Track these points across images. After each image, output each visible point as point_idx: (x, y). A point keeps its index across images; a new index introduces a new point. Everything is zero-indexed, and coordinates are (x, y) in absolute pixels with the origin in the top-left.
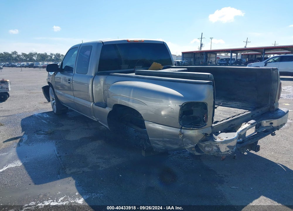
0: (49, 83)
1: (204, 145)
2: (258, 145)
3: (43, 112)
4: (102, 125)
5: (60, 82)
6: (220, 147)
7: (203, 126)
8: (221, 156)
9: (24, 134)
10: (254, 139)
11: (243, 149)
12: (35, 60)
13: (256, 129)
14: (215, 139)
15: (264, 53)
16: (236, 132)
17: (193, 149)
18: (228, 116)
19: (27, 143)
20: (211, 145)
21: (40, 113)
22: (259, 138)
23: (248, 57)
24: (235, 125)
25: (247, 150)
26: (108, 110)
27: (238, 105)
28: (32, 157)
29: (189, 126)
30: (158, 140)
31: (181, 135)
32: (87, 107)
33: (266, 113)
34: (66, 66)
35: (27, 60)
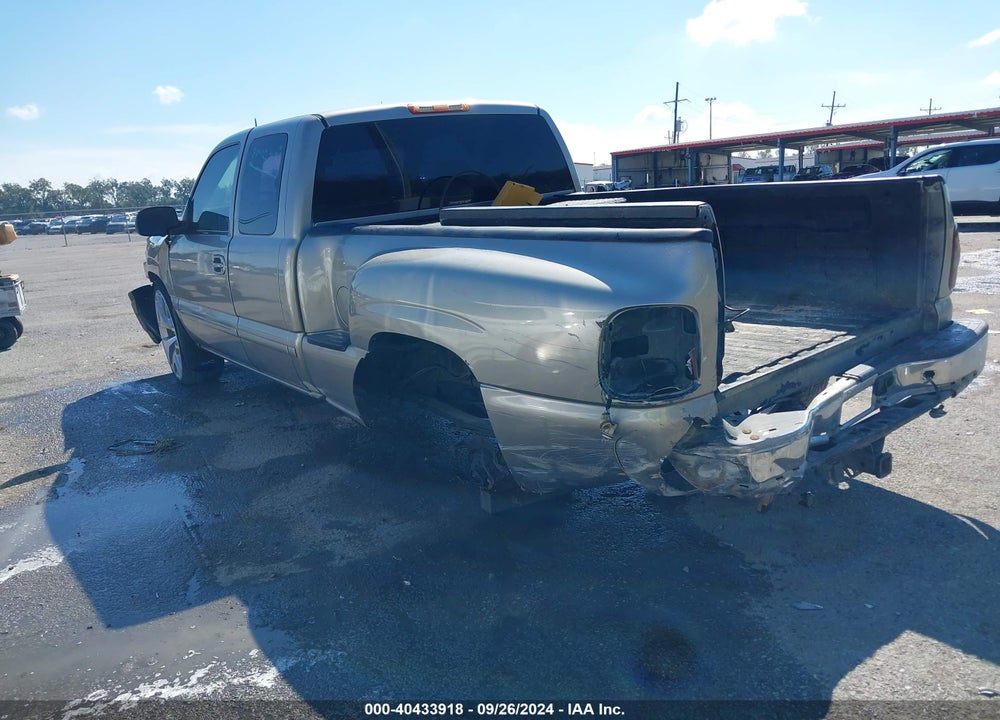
0: (151, 276)
1: (691, 460)
2: (884, 451)
3: (138, 378)
4: (342, 413)
5: (192, 274)
6: (749, 465)
7: (687, 393)
8: (756, 496)
9: (73, 456)
10: (869, 431)
11: (833, 470)
12: (110, 206)
13: (875, 397)
14: (732, 438)
15: (892, 142)
16: (804, 408)
17: (655, 476)
18: (776, 356)
19: (82, 486)
20: (718, 458)
21: (129, 384)
22: (886, 426)
23: (840, 159)
24: (799, 384)
25: (849, 473)
26: (354, 356)
27: (810, 315)
28: (98, 535)
29: (636, 395)
30: (528, 453)
31: (607, 427)
32: (281, 351)
33: (908, 338)
34: (206, 214)
35: (85, 208)
